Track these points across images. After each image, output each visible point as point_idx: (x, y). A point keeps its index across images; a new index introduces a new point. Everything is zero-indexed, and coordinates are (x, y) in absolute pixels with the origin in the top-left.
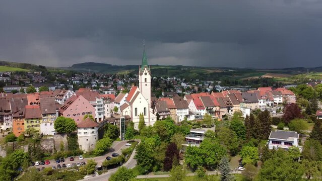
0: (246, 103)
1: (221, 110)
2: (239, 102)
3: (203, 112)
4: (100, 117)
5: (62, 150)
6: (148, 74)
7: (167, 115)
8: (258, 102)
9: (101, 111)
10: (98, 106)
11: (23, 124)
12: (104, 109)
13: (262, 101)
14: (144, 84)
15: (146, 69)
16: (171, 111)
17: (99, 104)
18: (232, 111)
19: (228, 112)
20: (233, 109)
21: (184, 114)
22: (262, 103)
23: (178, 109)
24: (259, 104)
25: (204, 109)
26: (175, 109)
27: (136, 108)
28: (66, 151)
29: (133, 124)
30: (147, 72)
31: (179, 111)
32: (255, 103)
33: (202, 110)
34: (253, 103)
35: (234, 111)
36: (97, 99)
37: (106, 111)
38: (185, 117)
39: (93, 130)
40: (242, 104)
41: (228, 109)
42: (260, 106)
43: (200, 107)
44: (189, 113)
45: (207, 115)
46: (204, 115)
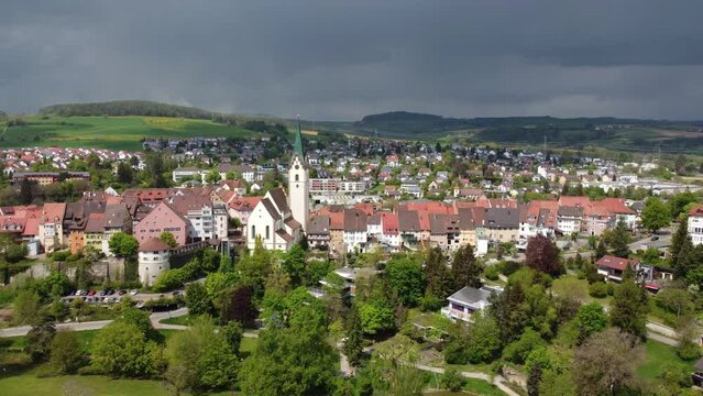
0: (491, 228)
1: (432, 238)
2: (473, 226)
3: (396, 240)
4: (207, 235)
5: (117, 278)
6: (301, 166)
7: (325, 241)
8: (517, 228)
9: (209, 225)
10: (205, 218)
11: (82, 239)
12: (214, 223)
13: (526, 226)
14: (292, 185)
15: (297, 159)
16: (333, 233)
17: (207, 215)
18: (457, 241)
19: (449, 242)
20: (460, 237)
21: (356, 242)
22: (527, 229)
23: (346, 232)
24: (520, 232)
25: (396, 234)
26: (340, 230)
27: (254, 227)
28: (121, 282)
30: (299, 163)
31: (349, 235)
32: (511, 229)
33: (393, 236)
34: (505, 229)
35: (461, 242)
36: (207, 208)
37: (218, 226)
38: (359, 247)
39: (156, 256)
40: (480, 230)
41: (450, 237)
42: (522, 237)
43: (389, 230)
44: (369, 239)
45: (403, 246)
46: (398, 244)
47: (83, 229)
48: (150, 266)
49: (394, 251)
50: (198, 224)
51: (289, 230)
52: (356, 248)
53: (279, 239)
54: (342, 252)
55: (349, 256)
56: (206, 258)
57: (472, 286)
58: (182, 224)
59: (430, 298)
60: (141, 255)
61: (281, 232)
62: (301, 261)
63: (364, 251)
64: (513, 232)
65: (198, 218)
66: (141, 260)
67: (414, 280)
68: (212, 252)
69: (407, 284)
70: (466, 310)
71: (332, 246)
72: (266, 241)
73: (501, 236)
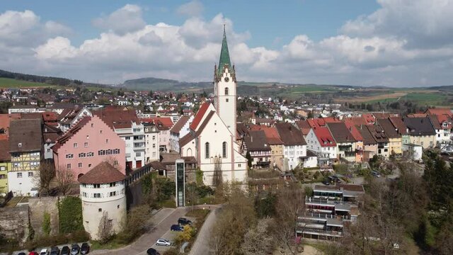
0: (414, 136)
1: (368, 148)
2: (400, 135)
3: (334, 152)
4: (138, 159)
5: (47, 228)
6: (231, 79)
7: (266, 157)
8: (435, 134)
9: (140, 145)
10: (136, 138)
12: (146, 143)
13: (442, 132)
14: (222, 99)
15: (227, 70)
16: (274, 148)
17: (137, 133)
18: (386, 150)
19: (380, 152)
20: (388, 146)
21: (296, 157)
22: (442, 135)
23: (286, 145)
24: (436, 138)
25: (334, 146)
26: (280, 144)
27: (207, 144)
29: (200, 173)
30: (229, 75)
31: (288, 149)
32: (429, 135)
33: (331, 148)
34: (425, 135)
35: (390, 150)
36: (134, 125)
37: (149, 146)
38: (300, 161)
40: (405, 139)
42: (438, 142)
43: (327, 143)
44: (308, 153)
45: (340, 158)
46: (335, 157)
50: (128, 146)
53: (239, 158)
58: (122, 145)
63: (304, 165)
64: (431, 138)
65: (128, 137)
71: (273, 162)
73: (421, 143)
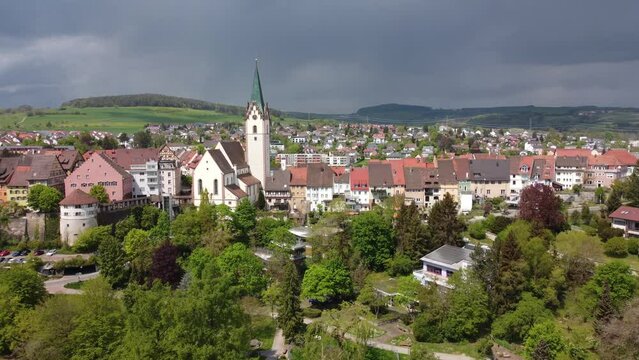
0: (476, 182)
1: (409, 194)
2: (456, 180)
3: (366, 197)
4: (153, 193)
5: (36, 237)
6: (259, 116)
7: (285, 199)
8: (508, 181)
9: (154, 181)
10: (150, 173)
11: (5, 194)
12: (161, 178)
13: (518, 178)
14: (250, 137)
15: (255, 108)
16: (294, 190)
17: (153, 170)
18: (436, 198)
19: (427, 199)
20: (439, 193)
21: (320, 200)
22: (519, 182)
23: (309, 188)
24: (511, 186)
25: (366, 191)
26: (302, 186)
27: (200, 181)
28: (40, 241)
30: (257, 112)
31: (312, 191)
32: (500, 182)
33: (363, 193)
34: (493, 182)
37: (165, 182)
38: (324, 205)
39: (78, 210)
40: (463, 185)
41: (428, 193)
42: (513, 191)
43: (359, 186)
44: (335, 196)
45: (373, 204)
46: (367, 202)
47: (6, 183)
48: (73, 222)
49: (363, 209)
50: (142, 180)
51: (243, 186)
52: (319, 206)
53: (230, 195)
54: (304, 212)
55: (312, 215)
56: (145, 216)
57: (452, 244)
58: (119, 178)
59: (400, 259)
60: (63, 210)
61: (233, 188)
62: (249, 218)
63: (329, 209)
64: (503, 186)
65: (142, 174)
66: (62, 216)
67: (381, 238)
68: (152, 209)
69: (372, 243)
70: (444, 273)
71: (294, 204)
72: (214, 197)
73: (488, 191)
